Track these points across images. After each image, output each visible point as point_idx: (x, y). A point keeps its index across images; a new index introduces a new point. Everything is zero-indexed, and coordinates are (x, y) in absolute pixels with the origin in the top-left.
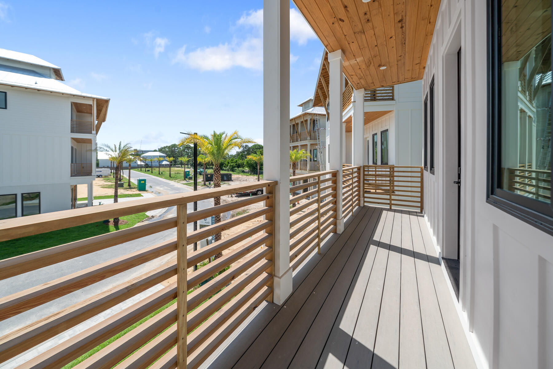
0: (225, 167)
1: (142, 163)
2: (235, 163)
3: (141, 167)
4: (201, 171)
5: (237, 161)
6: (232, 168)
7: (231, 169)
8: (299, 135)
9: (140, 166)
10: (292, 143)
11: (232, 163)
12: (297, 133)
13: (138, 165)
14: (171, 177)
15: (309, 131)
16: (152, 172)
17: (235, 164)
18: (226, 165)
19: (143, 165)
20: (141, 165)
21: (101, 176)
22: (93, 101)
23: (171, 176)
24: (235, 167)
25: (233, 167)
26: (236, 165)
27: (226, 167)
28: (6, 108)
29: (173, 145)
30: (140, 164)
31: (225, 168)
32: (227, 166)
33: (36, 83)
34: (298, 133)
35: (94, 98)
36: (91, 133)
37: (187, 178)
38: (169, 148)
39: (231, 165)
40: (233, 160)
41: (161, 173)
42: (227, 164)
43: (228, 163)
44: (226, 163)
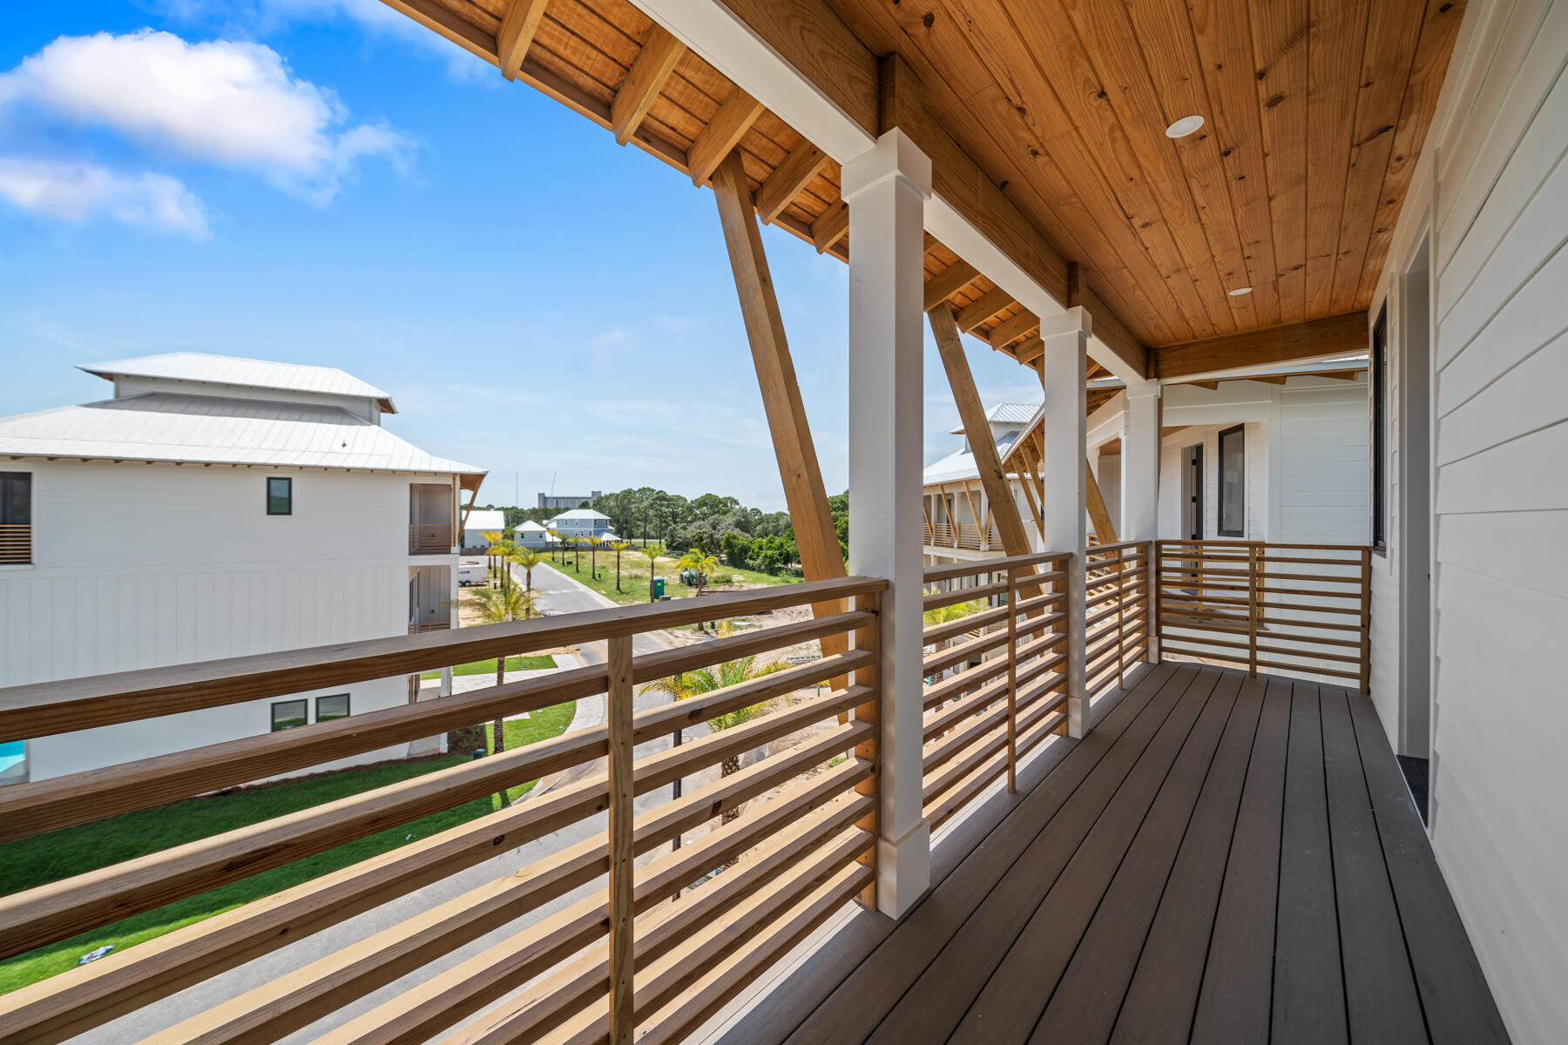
0: (751, 558)
1: (557, 539)
2: (778, 549)
3: (553, 548)
4: (692, 576)
5: (782, 544)
6: (770, 563)
7: (766, 566)
8: (954, 528)
9: (551, 546)
10: (936, 548)
11: (770, 548)
12: (948, 522)
13: (547, 543)
14: (622, 593)
15: (986, 528)
16: (577, 570)
17: (778, 552)
18: (753, 552)
19: (557, 543)
20: (553, 543)
21: (467, 584)
22: (454, 479)
23: (621, 587)
24: (778, 560)
25: (773, 561)
26: (780, 555)
27: (754, 559)
28: (289, 513)
29: (625, 491)
30: (551, 540)
31: (751, 562)
32: (758, 556)
33: (344, 445)
34: (953, 523)
35: (454, 475)
36: (449, 553)
37: (657, 598)
38: (617, 500)
39: (766, 556)
40: (772, 542)
41: (597, 577)
42: (756, 550)
43: (761, 548)
44: (755, 547)
